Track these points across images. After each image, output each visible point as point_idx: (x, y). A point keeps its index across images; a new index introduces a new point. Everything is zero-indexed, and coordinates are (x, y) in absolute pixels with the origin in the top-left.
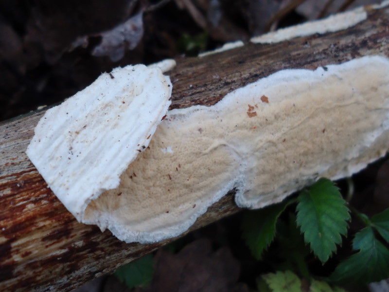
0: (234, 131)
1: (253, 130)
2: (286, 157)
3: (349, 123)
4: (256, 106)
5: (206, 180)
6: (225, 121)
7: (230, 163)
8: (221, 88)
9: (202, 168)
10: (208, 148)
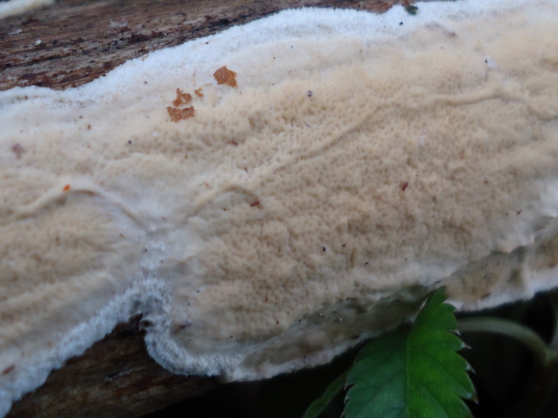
0: (123, 155)
1: (182, 155)
2: (292, 234)
3: (480, 147)
4: (199, 93)
5: (30, 290)
6: (99, 129)
7: (110, 243)
8: (118, 48)
9: (15, 253)
10: (35, 198)
